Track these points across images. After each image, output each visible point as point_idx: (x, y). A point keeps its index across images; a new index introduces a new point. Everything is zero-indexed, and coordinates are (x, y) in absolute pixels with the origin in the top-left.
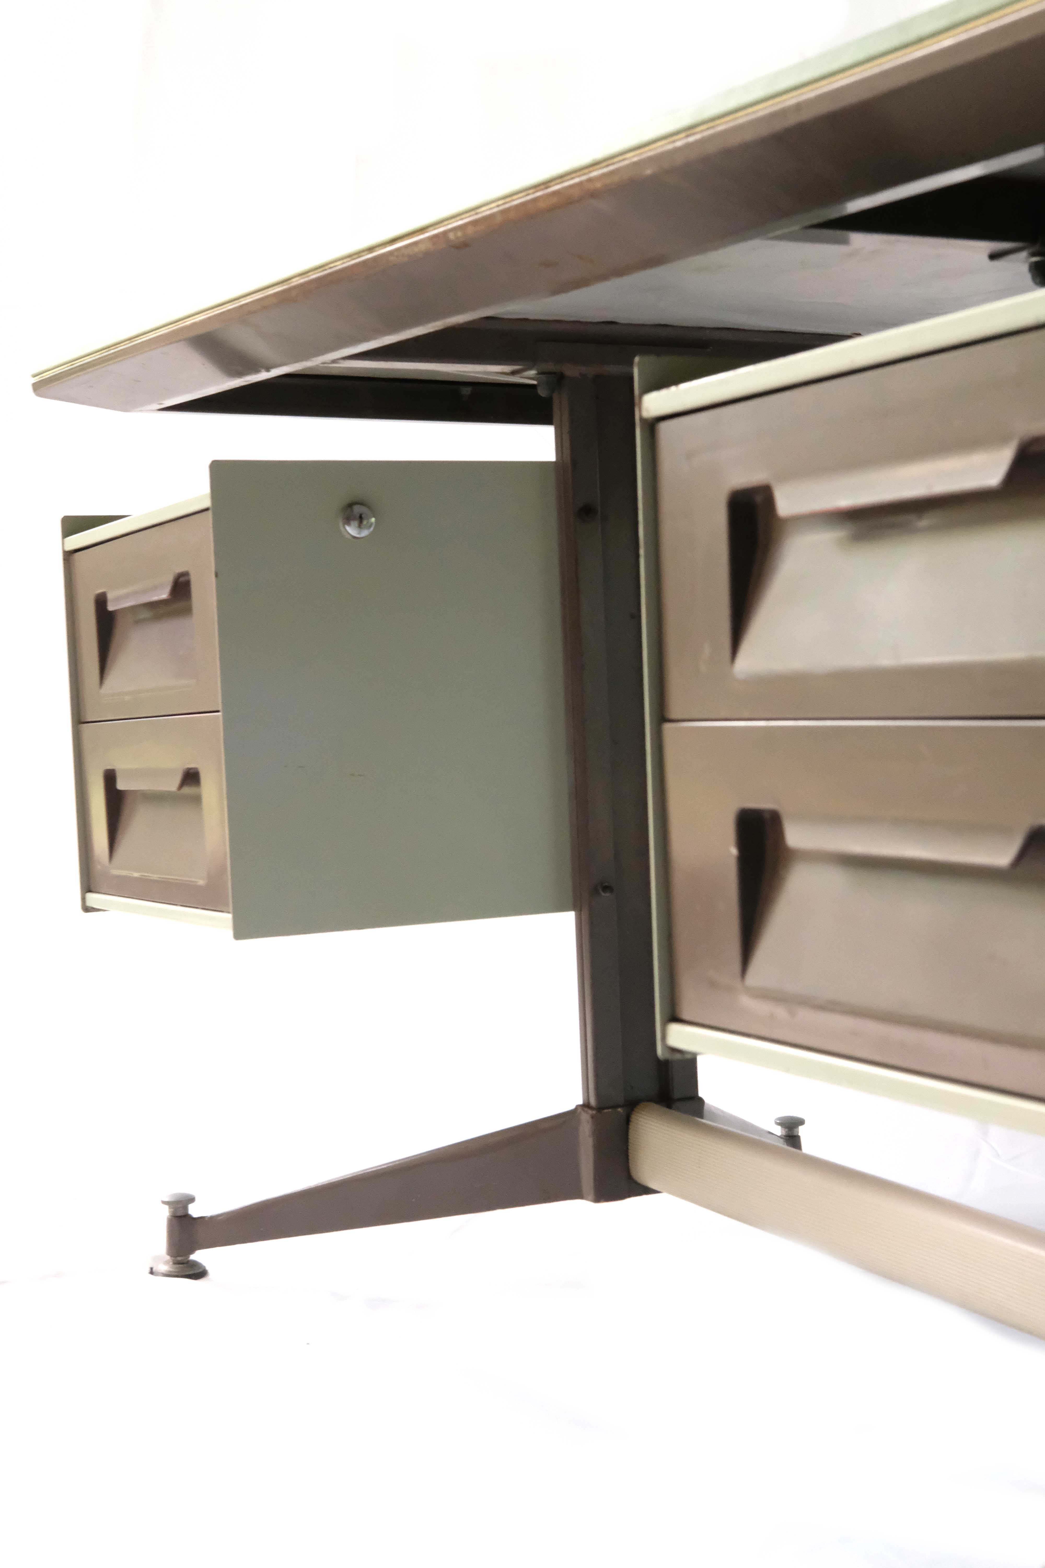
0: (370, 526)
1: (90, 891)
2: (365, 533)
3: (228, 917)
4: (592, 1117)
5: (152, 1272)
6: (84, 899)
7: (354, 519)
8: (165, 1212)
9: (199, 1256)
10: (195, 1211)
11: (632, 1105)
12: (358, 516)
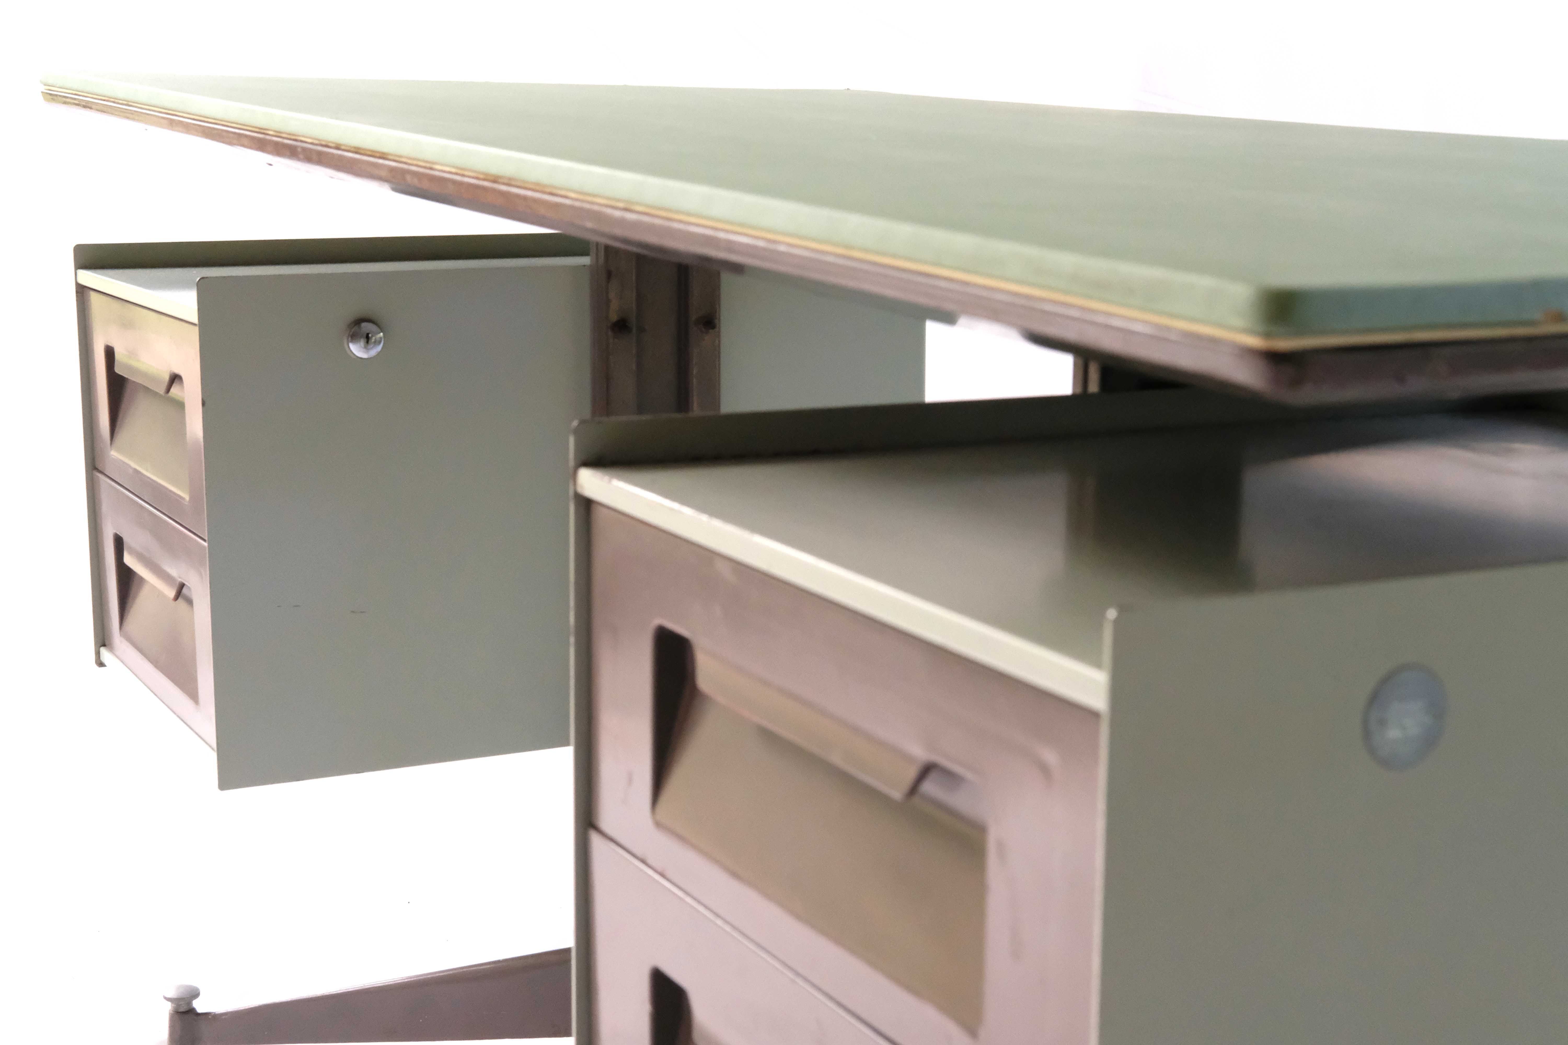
1: (104, 645)
2: (372, 351)
6: (98, 654)
7: (361, 337)
8: (167, 1009)
10: (200, 1006)
12: (365, 335)
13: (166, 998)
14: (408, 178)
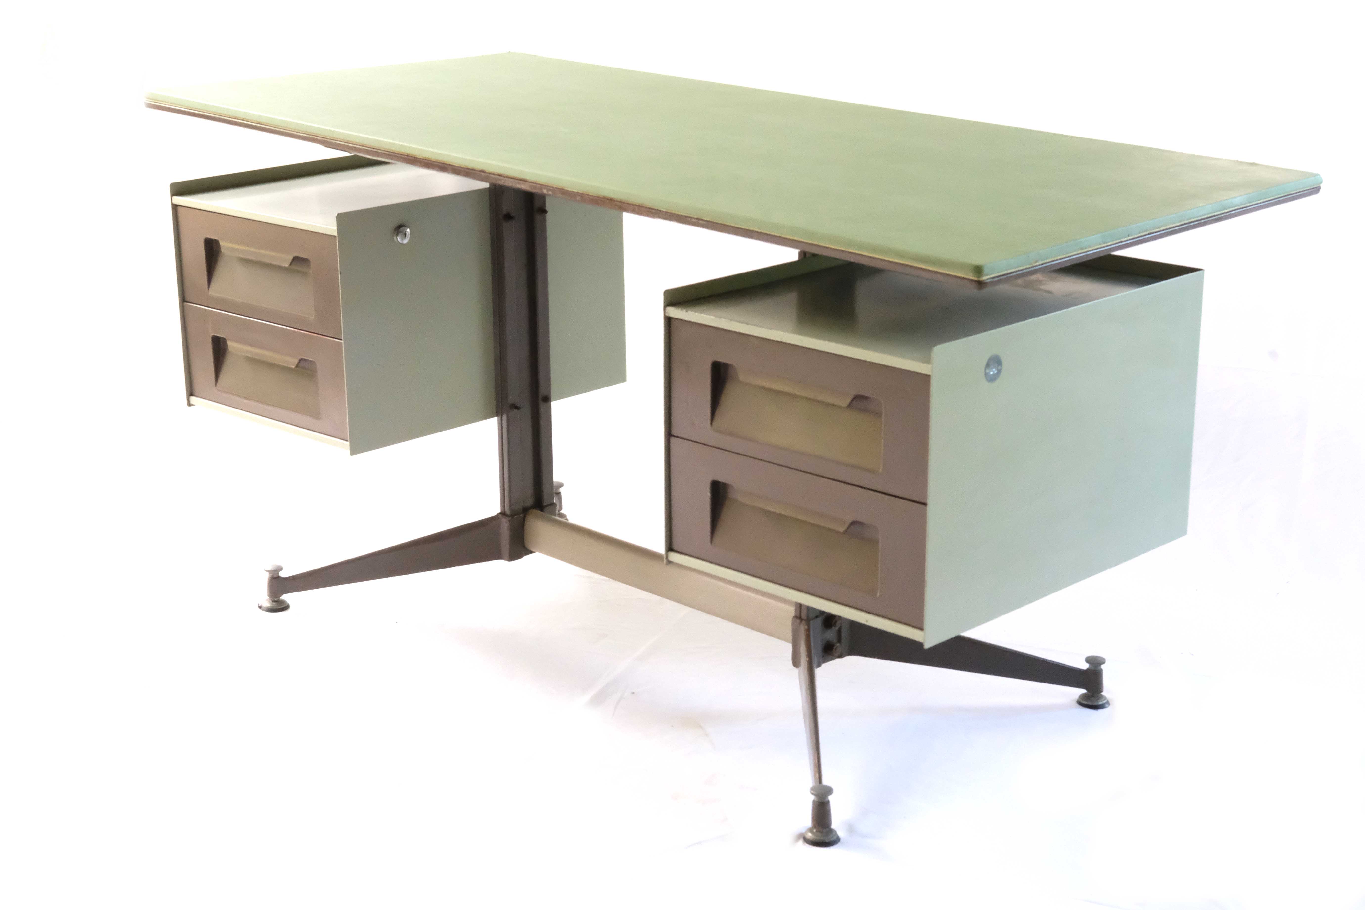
1: (193, 396)
3: (348, 443)
4: (509, 521)
5: (261, 609)
6: (188, 400)
7: (401, 235)
8: (266, 576)
9: (285, 597)
10: (283, 574)
11: (526, 511)
13: (265, 571)
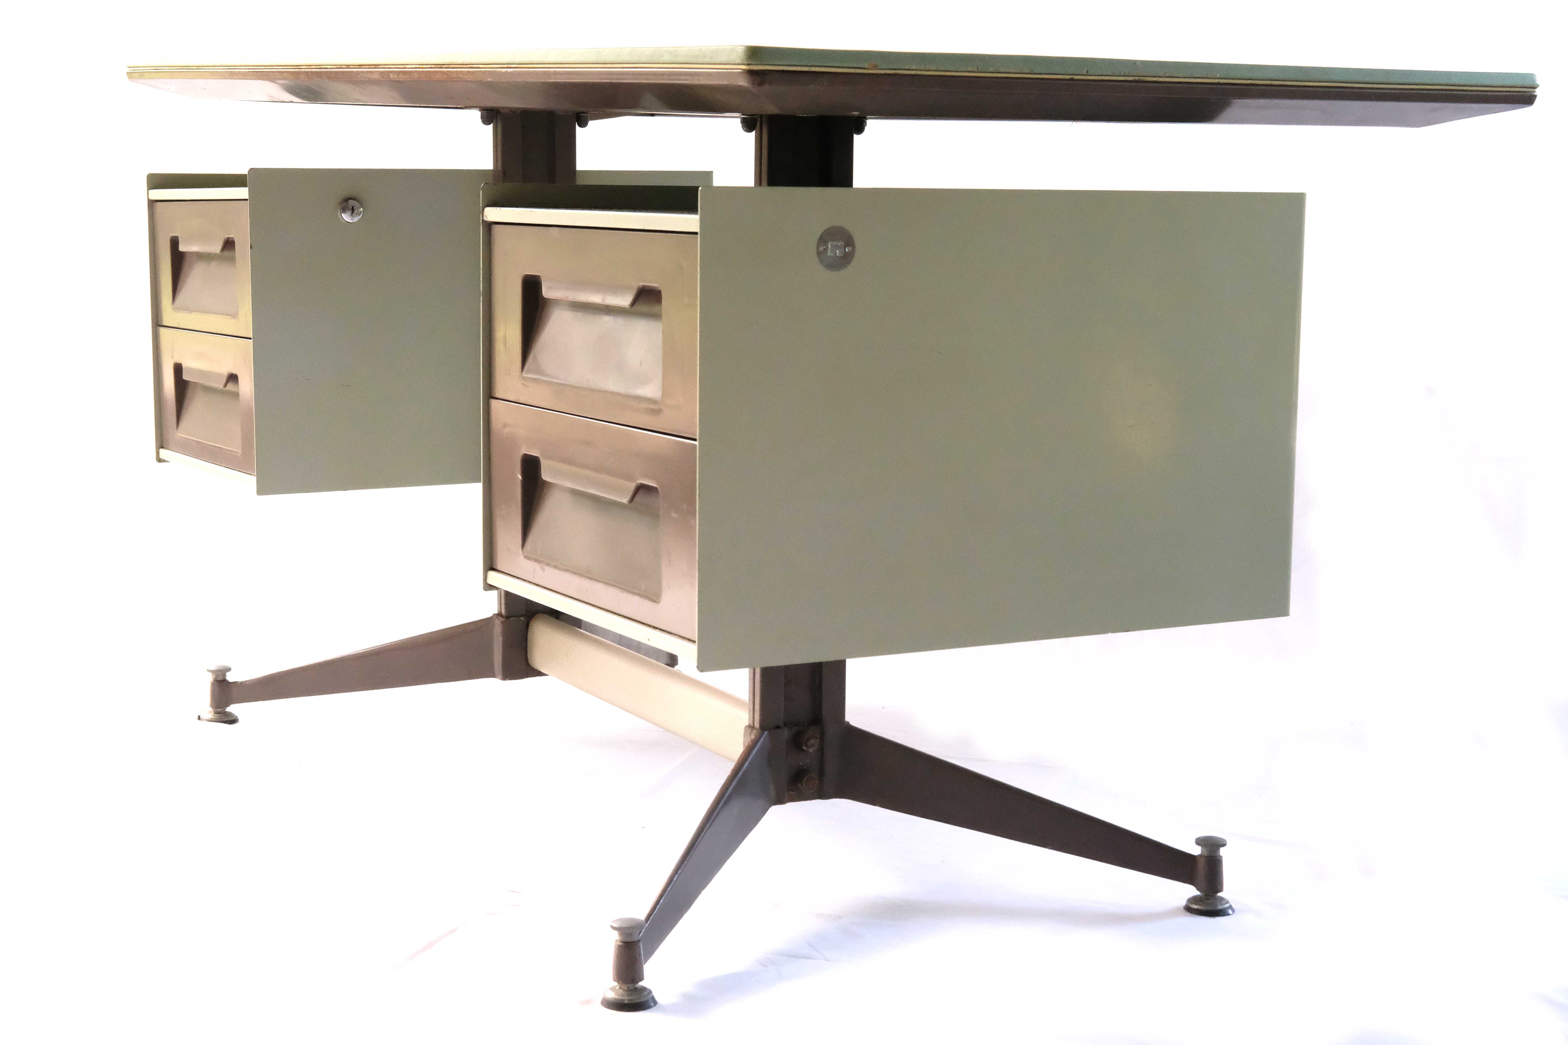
0: (360, 214)
1: (162, 448)
2: (356, 219)
3: (255, 479)
4: (502, 622)
5: (199, 718)
6: (158, 453)
7: (348, 210)
8: (210, 678)
9: (233, 709)
10: (230, 677)
11: (531, 615)
12: (351, 208)
13: (208, 671)
14: (391, 76)
